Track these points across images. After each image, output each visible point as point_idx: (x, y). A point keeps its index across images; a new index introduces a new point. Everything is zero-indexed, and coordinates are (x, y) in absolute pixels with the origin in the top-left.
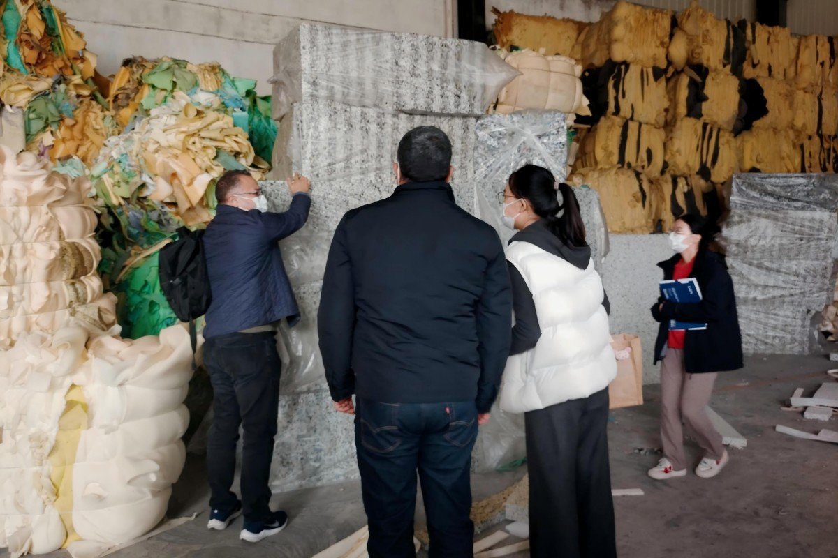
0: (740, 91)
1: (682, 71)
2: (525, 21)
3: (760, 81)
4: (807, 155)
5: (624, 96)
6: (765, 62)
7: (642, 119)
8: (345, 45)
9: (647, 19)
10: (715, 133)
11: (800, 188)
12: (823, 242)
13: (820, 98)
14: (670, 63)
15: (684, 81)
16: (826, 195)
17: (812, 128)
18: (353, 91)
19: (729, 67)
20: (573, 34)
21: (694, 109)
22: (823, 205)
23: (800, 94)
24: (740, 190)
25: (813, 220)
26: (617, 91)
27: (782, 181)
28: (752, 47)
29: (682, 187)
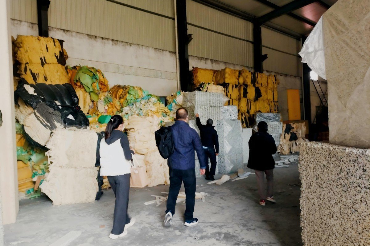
0: (255, 91)
1: (242, 85)
2: (201, 70)
3: (259, 88)
4: (271, 106)
5: (228, 92)
6: (260, 83)
7: (233, 98)
8: (202, 95)
9: (233, 72)
10: (250, 102)
11: (272, 117)
12: (277, 130)
13: (273, 92)
14: (239, 83)
15: (242, 88)
16: (277, 118)
17: (272, 100)
18: (203, 103)
19: (252, 84)
20: (213, 74)
21: (245, 96)
22: (277, 121)
23: (269, 90)
24: (258, 117)
25: (275, 124)
26: (227, 91)
27: (268, 115)
28: (258, 79)
29: (244, 116)
